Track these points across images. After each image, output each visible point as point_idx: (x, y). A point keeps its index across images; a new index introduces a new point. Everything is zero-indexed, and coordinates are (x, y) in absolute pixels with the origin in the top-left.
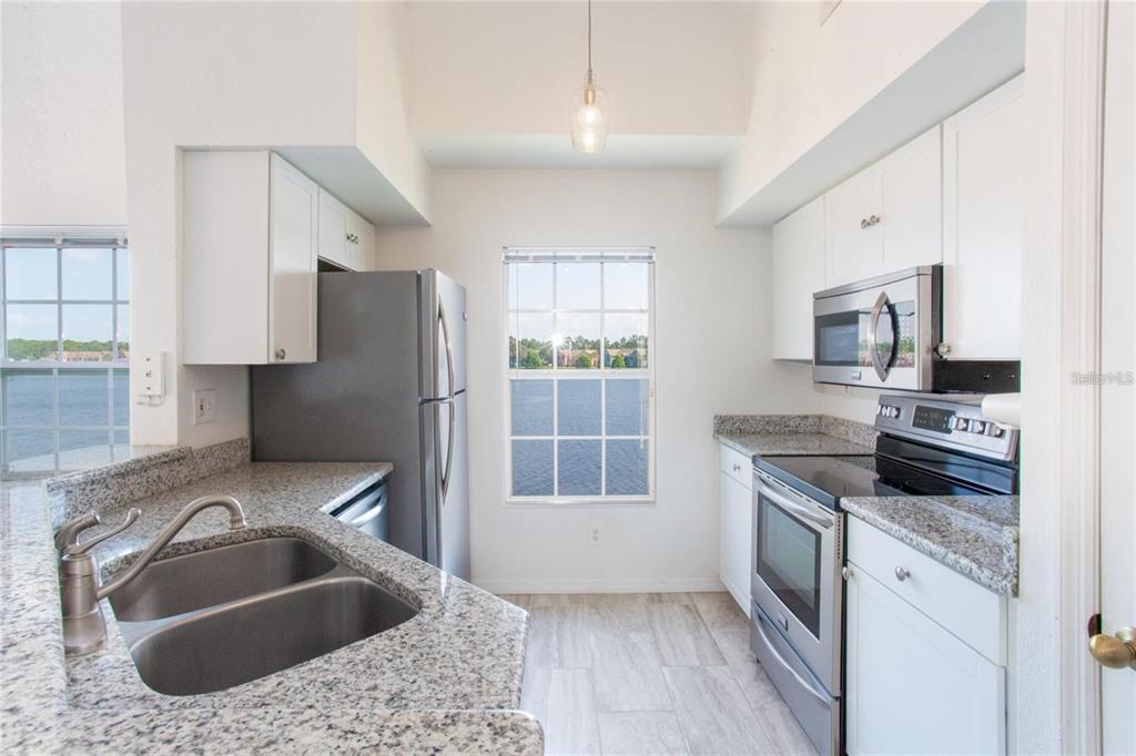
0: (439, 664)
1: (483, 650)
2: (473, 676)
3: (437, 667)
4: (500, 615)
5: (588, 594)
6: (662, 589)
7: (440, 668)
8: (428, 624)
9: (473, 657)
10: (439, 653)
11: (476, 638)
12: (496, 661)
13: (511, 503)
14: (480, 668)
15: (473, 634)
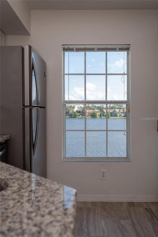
0: (9, 220)
1: (44, 211)
2: (34, 229)
3: (7, 222)
4: (58, 191)
5: (99, 202)
6: (135, 200)
7: (10, 223)
8: (9, 196)
9: (36, 216)
10: (12, 212)
11: (40, 204)
12: (52, 219)
13: (63, 161)
14: (41, 223)
15: (39, 201)
